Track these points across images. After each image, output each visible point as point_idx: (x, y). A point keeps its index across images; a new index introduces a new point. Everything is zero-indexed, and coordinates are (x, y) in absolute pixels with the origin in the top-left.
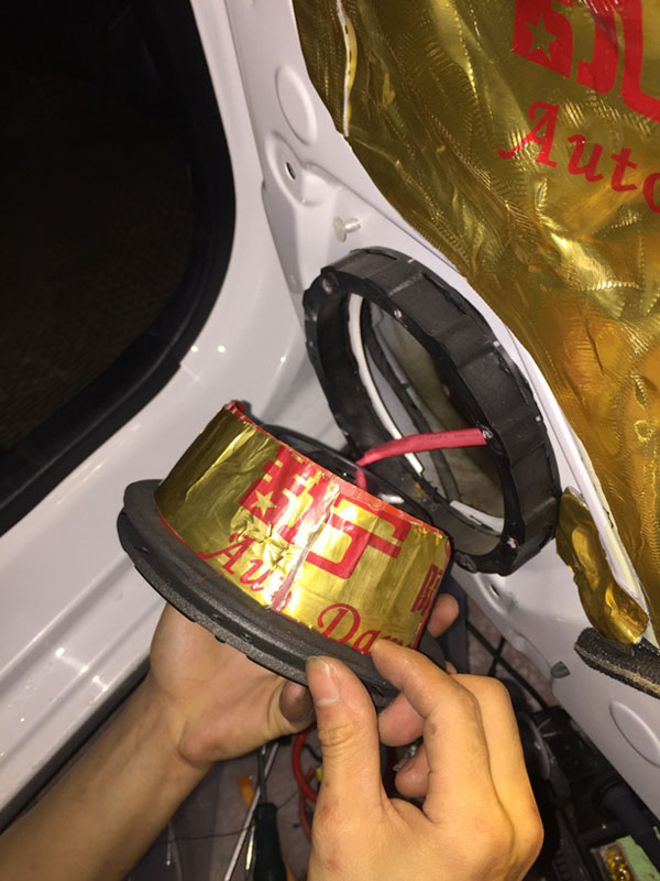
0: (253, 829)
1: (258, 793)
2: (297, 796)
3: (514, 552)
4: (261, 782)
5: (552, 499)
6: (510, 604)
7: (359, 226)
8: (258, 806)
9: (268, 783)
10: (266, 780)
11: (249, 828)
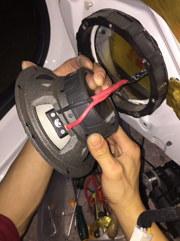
0: (76, 213)
1: (76, 204)
2: (87, 203)
3: (154, 104)
4: (77, 200)
5: (166, 83)
6: (151, 127)
7: (93, 5)
8: (76, 207)
9: (79, 200)
10: (78, 200)
11: (75, 213)
